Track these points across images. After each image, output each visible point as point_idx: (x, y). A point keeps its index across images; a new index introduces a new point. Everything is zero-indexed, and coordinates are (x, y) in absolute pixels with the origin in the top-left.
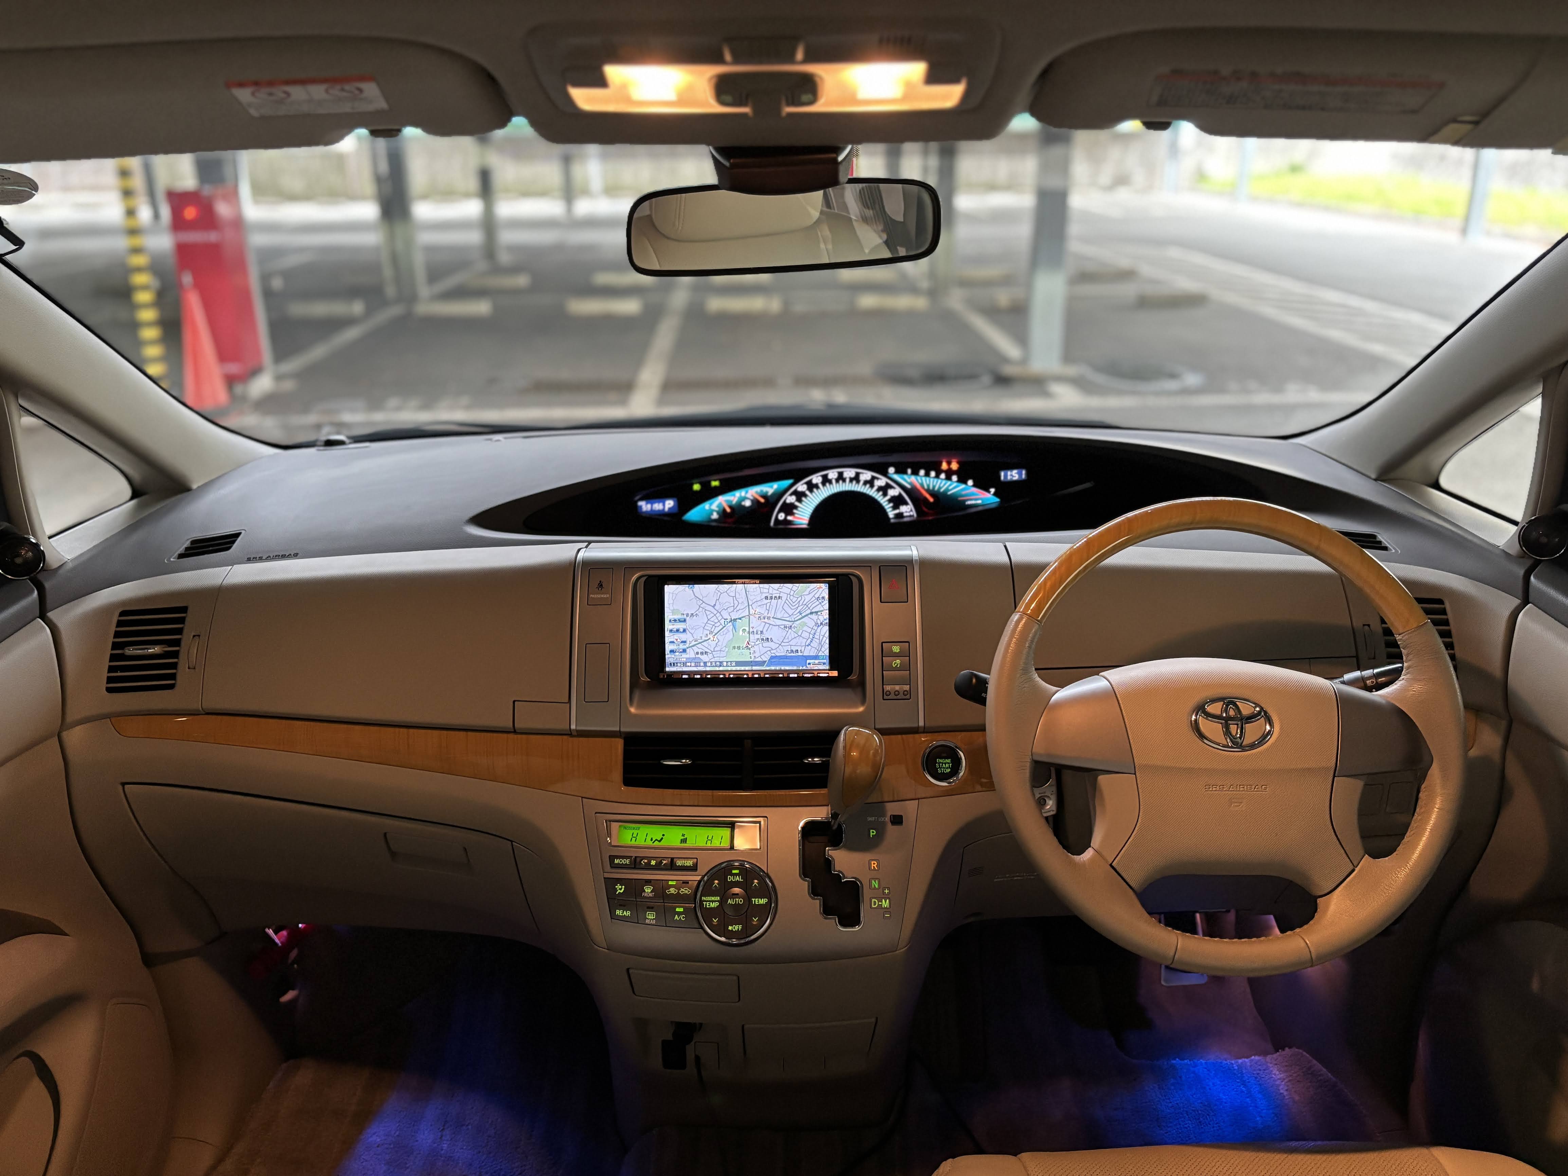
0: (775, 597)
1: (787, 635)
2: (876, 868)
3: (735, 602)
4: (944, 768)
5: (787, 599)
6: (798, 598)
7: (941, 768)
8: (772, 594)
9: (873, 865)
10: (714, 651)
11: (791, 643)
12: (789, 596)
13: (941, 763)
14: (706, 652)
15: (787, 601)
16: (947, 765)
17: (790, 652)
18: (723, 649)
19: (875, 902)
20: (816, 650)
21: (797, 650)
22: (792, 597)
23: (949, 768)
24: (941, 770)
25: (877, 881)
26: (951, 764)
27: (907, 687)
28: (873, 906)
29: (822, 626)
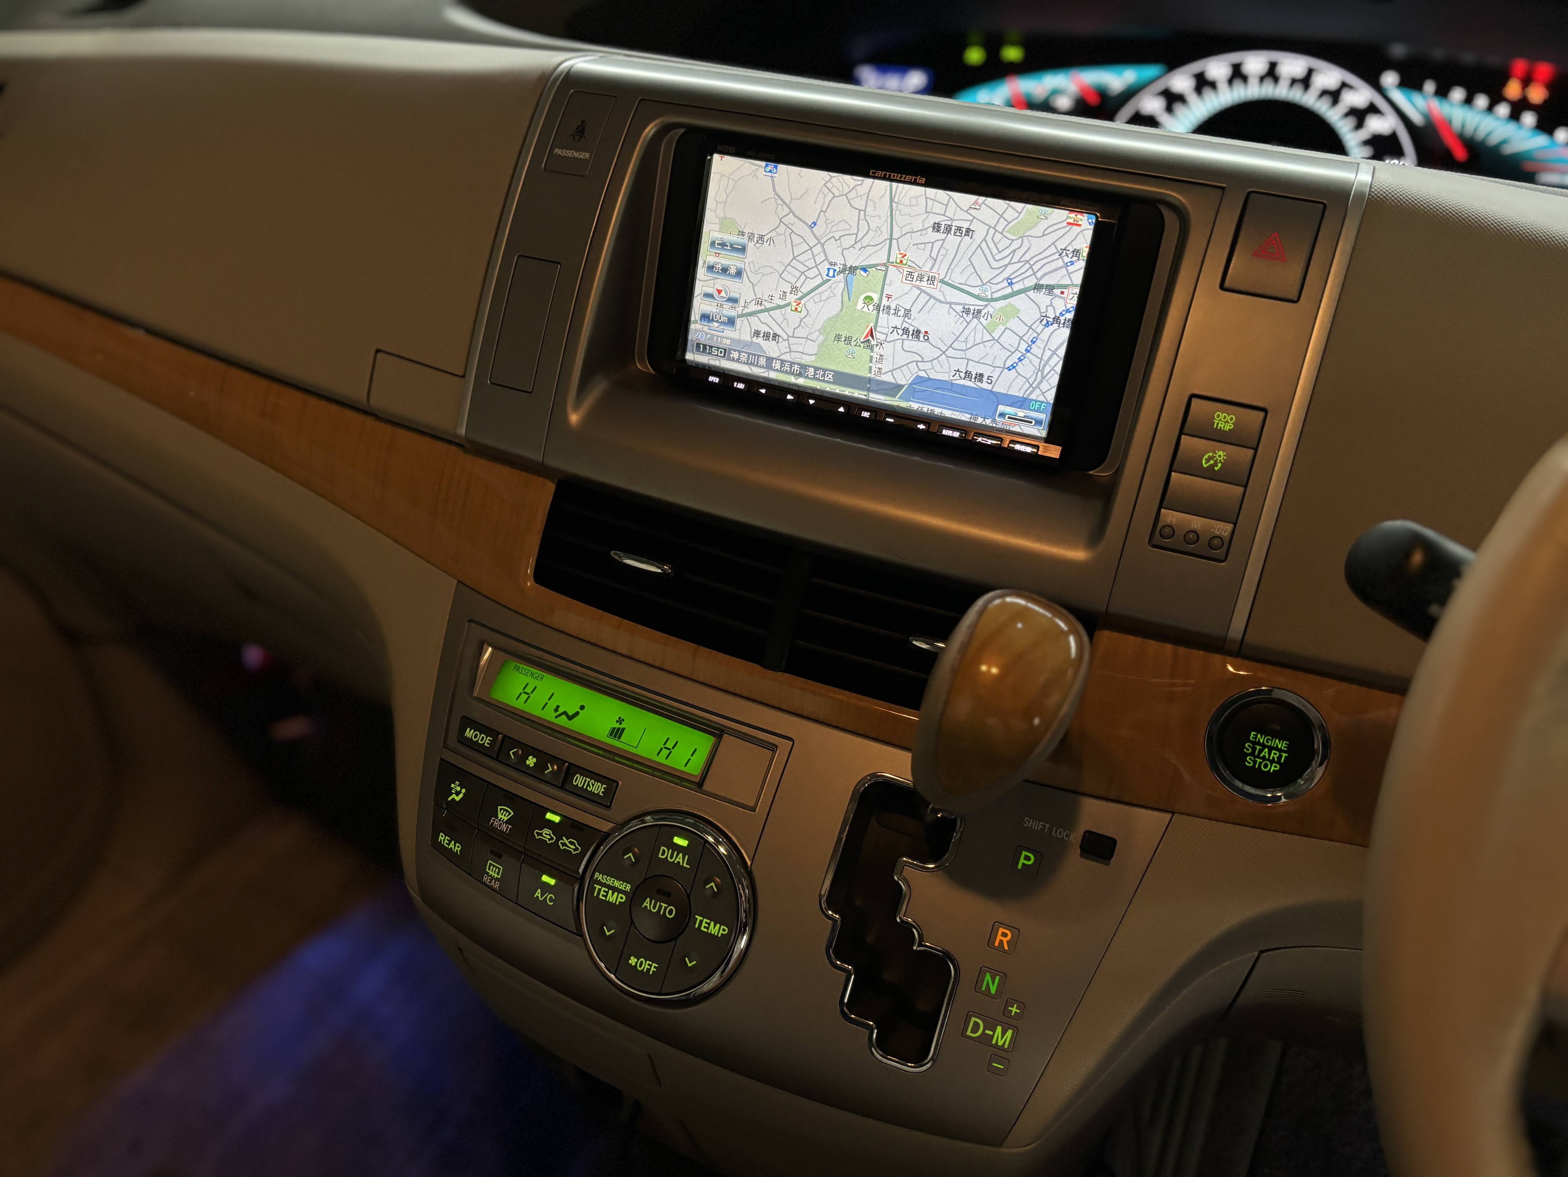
0: (959, 229)
1: (966, 332)
2: (1006, 948)
3: (863, 223)
4: (1264, 758)
5: (984, 239)
6: (1013, 240)
7: (1255, 757)
8: (952, 220)
9: (999, 937)
10: (793, 337)
11: (969, 354)
12: (992, 231)
13: (1259, 743)
14: (775, 336)
15: (984, 245)
16: (1274, 755)
17: (963, 375)
18: (813, 337)
19: (976, 1025)
20: (1027, 385)
21: (981, 375)
22: (998, 236)
23: (1279, 762)
24: (1255, 762)
25: (997, 978)
26: (1284, 755)
27: (1223, 529)
28: (969, 1033)
29: (1055, 326)
